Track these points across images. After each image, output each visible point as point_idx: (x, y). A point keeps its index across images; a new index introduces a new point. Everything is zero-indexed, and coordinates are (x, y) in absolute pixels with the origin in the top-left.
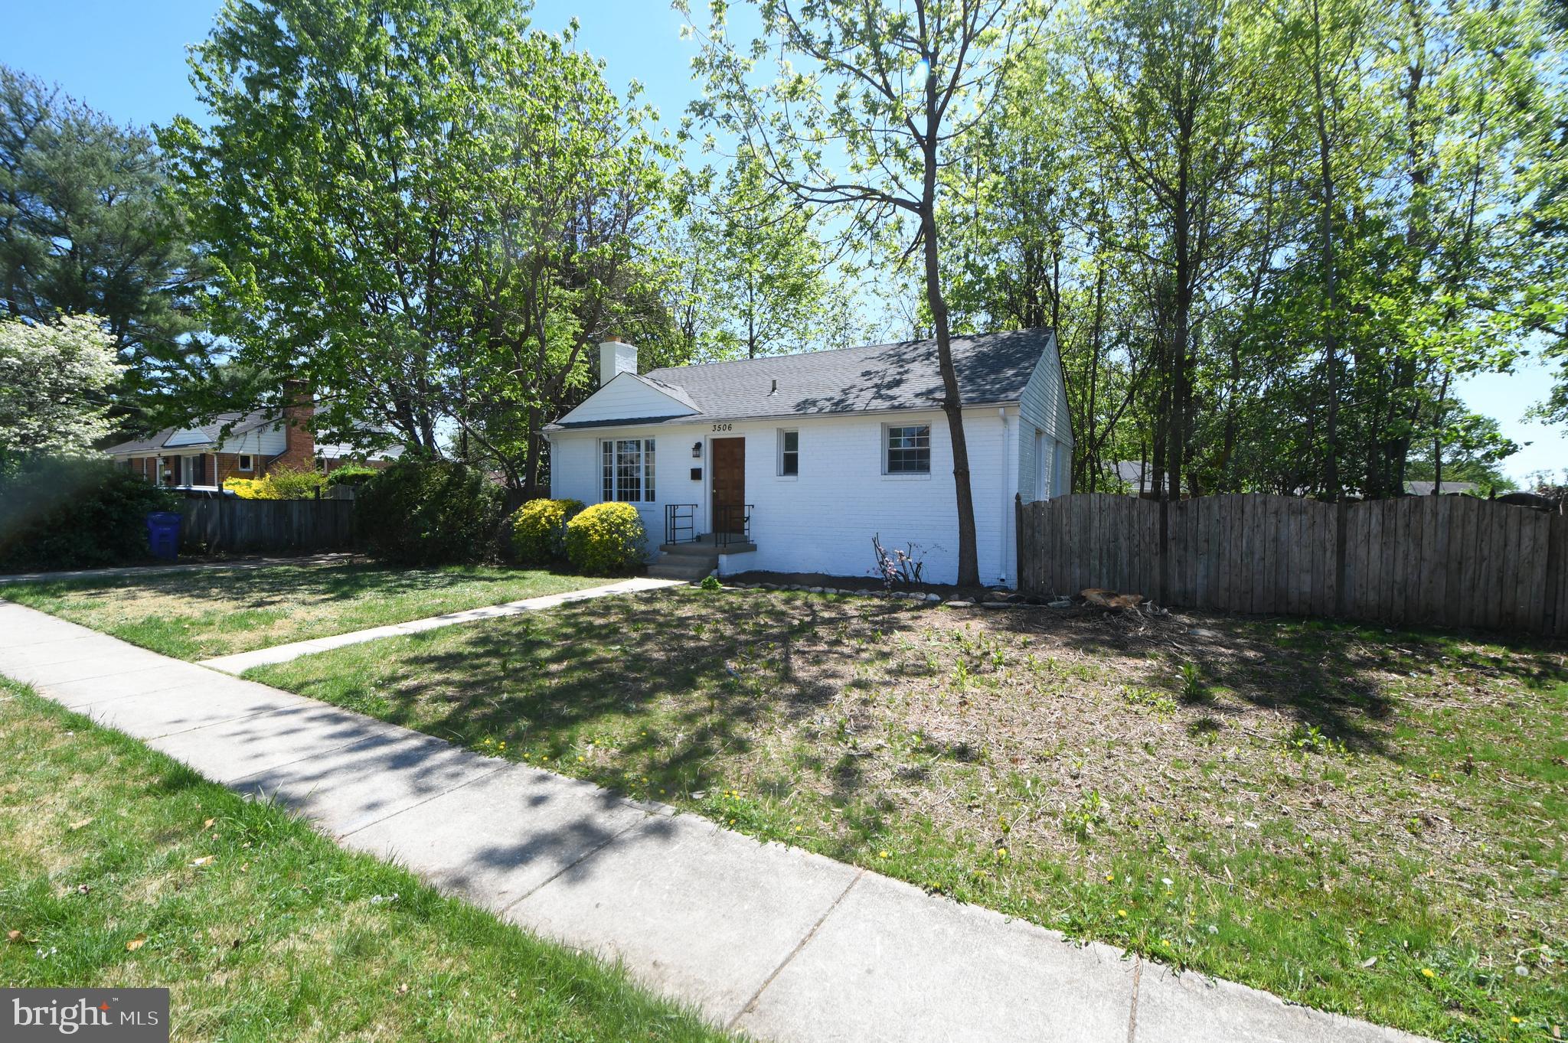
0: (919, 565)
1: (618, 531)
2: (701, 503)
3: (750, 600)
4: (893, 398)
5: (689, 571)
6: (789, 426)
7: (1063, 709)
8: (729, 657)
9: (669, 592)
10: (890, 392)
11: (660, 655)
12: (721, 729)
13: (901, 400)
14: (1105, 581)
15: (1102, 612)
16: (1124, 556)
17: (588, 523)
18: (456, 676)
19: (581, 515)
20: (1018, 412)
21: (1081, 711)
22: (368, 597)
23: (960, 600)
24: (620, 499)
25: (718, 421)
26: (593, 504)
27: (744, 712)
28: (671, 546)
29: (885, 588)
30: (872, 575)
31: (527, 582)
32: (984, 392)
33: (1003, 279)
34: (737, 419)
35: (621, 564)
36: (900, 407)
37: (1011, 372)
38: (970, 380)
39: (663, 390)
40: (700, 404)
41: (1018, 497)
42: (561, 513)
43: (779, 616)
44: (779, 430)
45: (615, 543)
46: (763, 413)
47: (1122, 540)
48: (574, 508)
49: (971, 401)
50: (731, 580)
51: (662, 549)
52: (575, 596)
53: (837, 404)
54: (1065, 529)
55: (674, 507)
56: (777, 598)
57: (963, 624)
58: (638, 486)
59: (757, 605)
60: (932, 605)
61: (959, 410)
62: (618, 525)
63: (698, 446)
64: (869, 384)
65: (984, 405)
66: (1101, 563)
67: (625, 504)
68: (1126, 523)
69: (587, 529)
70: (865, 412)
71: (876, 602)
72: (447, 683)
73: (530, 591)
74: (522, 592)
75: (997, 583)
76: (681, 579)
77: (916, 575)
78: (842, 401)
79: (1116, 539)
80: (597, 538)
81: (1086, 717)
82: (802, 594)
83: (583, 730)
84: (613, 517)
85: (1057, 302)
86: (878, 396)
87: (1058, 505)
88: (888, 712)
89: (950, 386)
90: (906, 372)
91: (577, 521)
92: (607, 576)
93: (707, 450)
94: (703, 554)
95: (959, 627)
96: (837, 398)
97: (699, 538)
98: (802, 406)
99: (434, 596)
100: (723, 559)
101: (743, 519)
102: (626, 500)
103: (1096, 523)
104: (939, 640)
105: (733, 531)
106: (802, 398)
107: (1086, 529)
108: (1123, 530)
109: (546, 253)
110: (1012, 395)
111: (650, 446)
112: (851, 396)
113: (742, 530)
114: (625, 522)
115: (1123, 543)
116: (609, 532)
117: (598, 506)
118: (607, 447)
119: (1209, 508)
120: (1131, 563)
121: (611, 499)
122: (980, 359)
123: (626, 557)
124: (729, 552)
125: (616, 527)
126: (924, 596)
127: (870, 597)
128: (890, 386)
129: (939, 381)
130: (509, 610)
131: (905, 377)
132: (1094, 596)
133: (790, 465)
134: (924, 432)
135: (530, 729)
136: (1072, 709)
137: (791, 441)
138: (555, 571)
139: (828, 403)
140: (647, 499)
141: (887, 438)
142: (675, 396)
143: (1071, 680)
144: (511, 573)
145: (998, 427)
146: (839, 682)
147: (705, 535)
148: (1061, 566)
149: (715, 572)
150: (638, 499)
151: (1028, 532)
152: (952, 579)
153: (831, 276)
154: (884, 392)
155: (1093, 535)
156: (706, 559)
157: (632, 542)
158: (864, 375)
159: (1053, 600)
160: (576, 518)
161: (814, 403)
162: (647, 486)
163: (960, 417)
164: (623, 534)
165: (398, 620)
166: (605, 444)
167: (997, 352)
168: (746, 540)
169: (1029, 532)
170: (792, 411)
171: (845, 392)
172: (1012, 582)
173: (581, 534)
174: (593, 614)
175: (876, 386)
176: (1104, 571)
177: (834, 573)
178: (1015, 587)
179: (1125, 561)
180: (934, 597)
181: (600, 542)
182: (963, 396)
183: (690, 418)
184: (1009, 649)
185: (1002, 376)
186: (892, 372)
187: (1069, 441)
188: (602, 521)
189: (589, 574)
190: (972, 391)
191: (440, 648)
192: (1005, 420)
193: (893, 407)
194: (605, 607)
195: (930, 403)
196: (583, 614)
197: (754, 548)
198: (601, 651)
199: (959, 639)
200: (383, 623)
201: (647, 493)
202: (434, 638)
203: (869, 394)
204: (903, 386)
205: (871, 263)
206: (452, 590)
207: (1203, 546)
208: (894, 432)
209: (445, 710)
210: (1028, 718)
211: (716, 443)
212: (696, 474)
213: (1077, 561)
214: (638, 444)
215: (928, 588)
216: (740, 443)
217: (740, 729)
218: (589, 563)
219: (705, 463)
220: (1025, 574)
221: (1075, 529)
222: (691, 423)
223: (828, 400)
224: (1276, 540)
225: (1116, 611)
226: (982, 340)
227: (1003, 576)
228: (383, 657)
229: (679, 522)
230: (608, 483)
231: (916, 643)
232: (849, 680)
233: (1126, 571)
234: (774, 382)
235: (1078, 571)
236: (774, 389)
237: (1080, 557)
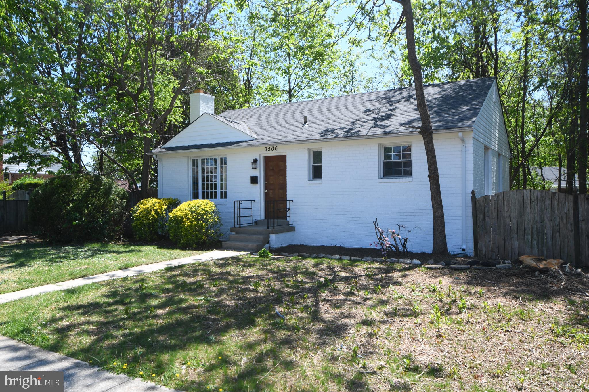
0: (406, 240)
1: (202, 219)
2: (257, 199)
3: (291, 265)
4: (385, 127)
5: (250, 245)
6: (316, 147)
7: (509, 340)
8: (277, 304)
9: (236, 259)
10: (383, 123)
11: (231, 303)
12: (273, 353)
13: (391, 128)
14: (536, 250)
15: (534, 271)
16: (548, 232)
17: (182, 214)
18: (95, 318)
19: (178, 208)
20: (472, 135)
21: (522, 342)
22: (37, 265)
23: (435, 264)
24: (203, 197)
25: (269, 144)
26: (186, 201)
27: (288, 342)
28: (238, 228)
29: (382, 256)
30: (373, 247)
31: (142, 254)
32: (447, 122)
33: (459, 46)
34: (281, 143)
35: (204, 241)
36: (390, 133)
37: (465, 108)
38: (438, 114)
39: (232, 124)
40: (256, 133)
41: (473, 193)
42: (164, 207)
43: (310, 275)
44: (309, 150)
45: (200, 227)
46: (298, 139)
47: (546, 221)
48: (173, 204)
49: (438, 127)
50: (279, 251)
51: (232, 230)
52: (174, 263)
53: (348, 132)
54: (507, 214)
55: (240, 202)
56: (309, 263)
57: (437, 280)
58: (216, 188)
59: (296, 268)
60: (416, 266)
61: (431, 134)
62: (203, 215)
63: (255, 161)
64: (369, 118)
65: (448, 131)
66: (532, 237)
67: (207, 201)
68: (549, 210)
69: (182, 218)
70: (367, 137)
71: (377, 265)
72: (89, 323)
73: (144, 260)
74: (139, 261)
75: (460, 251)
76: (244, 250)
77: (404, 247)
78: (351, 129)
79: (543, 221)
80: (188, 223)
81: (526, 346)
82: (326, 260)
83: (180, 354)
84: (199, 210)
85: (496, 60)
86: (375, 126)
87: (501, 198)
88: (387, 342)
89: (425, 118)
90: (394, 109)
91: (175, 212)
92: (195, 249)
93: (261, 164)
94: (260, 233)
95: (435, 283)
96: (348, 128)
97: (256, 223)
98: (325, 133)
99: (81, 264)
100: (273, 237)
101: (286, 210)
102: (208, 198)
103: (528, 210)
104: (421, 292)
105: (278, 218)
106: (324, 128)
107: (521, 214)
108: (547, 214)
109: (154, 36)
110: (467, 123)
111: (223, 162)
112: (358, 126)
113: (285, 217)
114: (207, 212)
115: (548, 223)
116: (197, 219)
117: (189, 202)
118: (195, 163)
120: (553, 238)
121: (198, 198)
122: (445, 99)
123: (208, 236)
124: (276, 232)
125: (201, 216)
126: (410, 261)
127: (373, 262)
128: (384, 118)
129: (417, 115)
130: (130, 273)
131: (393, 113)
132: (528, 260)
133: (317, 173)
134: (408, 149)
135: (143, 354)
136: (515, 340)
137: (317, 156)
138: (161, 246)
139: (342, 131)
140: (222, 197)
141: (382, 154)
142: (239, 128)
143: (514, 319)
144: (132, 248)
145: (459, 146)
146: (352, 321)
147: (261, 221)
148: (504, 240)
149: (267, 246)
150: (216, 197)
151: (480, 216)
152: (429, 249)
153: (343, 46)
154: (379, 123)
155: (526, 218)
156: (261, 237)
157: (212, 226)
158: (365, 112)
159: (499, 263)
160: (174, 210)
161: (333, 131)
162: (222, 188)
163: (431, 139)
164: (206, 221)
165: (57, 280)
166: (194, 161)
167: (456, 94)
168: (288, 224)
169: (482, 216)
170: (318, 137)
171: (353, 123)
172: (471, 251)
173: (178, 221)
174: (186, 275)
175: (374, 119)
176: (535, 243)
177: (348, 246)
178: (472, 254)
179: (549, 236)
180: (416, 261)
181: (190, 226)
182: (433, 125)
183: (250, 143)
184: (470, 298)
185: (459, 110)
186: (385, 109)
187: (508, 154)
188: (192, 212)
189: (184, 247)
190: (439, 121)
191: (85, 299)
192: (463, 141)
193: (386, 133)
194: (194, 270)
195: (411, 130)
196: (179, 275)
197: (293, 229)
198: (192, 300)
199: (434, 291)
200: (46, 282)
201: (222, 193)
202: (80, 293)
203: (369, 125)
204: (392, 119)
205: (369, 37)
206: (92, 260)
208: (387, 150)
209: (87, 340)
210: (485, 346)
211: (267, 159)
212: (254, 180)
213: (515, 236)
214: (215, 161)
215: (412, 255)
216: (283, 159)
217: (286, 354)
218: (183, 240)
219: (260, 172)
220: (479, 246)
221: (514, 214)
222: (251, 146)
223: (342, 129)
225: (545, 271)
226: (446, 86)
227: (464, 247)
228: (46, 306)
229: (243, 212)
230: (195, 187)
231: (405, 294)
232: (359, 320)
233: (550, 242)
234: (305, 117)
235: (516, 243)
236: (305, 123)
237: (517, 233)
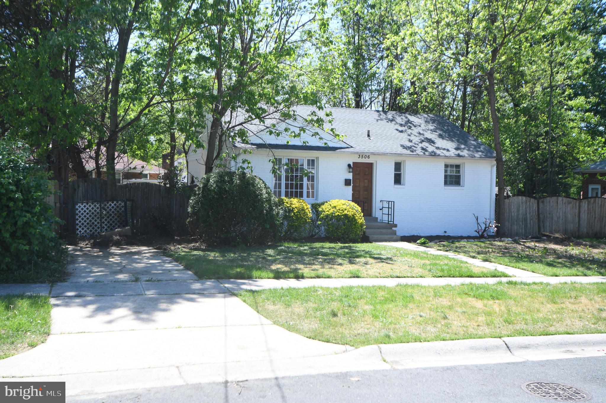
6: (399, 160)
16: (528, 220)
24: (286, 196)
34: (373, 154)
44: (395, 161)
47: (528, 214)
58: (302, 188)
63: (348, 166)
66: (522, 224)
68: (529, 208)
79: (526, 214)
102: (291, 196)
103: (521, 208)
105: (365, 215)
107: (518, 210)
108: (528, 211)
111: (312, 163)
115: (528, 216)
119: (550, 202)
120: (530, 224)
128: (431, 142)
133: (398, 180)
134: (458, 167)
137: (399, 167)
139: (419, 149)
141: (444, 169)
148: (511, 225)
158: (400, 132)
161: (409, 148)
162: (308, 188)
166: (276, 159)
171: (412, 142)
176: (523, 226)
183: (347, 150)
192: (493, 165)
204: (438, 143)
207: (548, 215)
208: (446, 166)
211: (354, 165)
212: (347, 182)
213: (516, 223)
216: (370, 166)
221: (515, 210)
224: (565, 213)
230: (277, 186)
233: (529, 226)
234: (369, 131)
235: (516, 227)
236: (369, 136)
237: (517, 221)
